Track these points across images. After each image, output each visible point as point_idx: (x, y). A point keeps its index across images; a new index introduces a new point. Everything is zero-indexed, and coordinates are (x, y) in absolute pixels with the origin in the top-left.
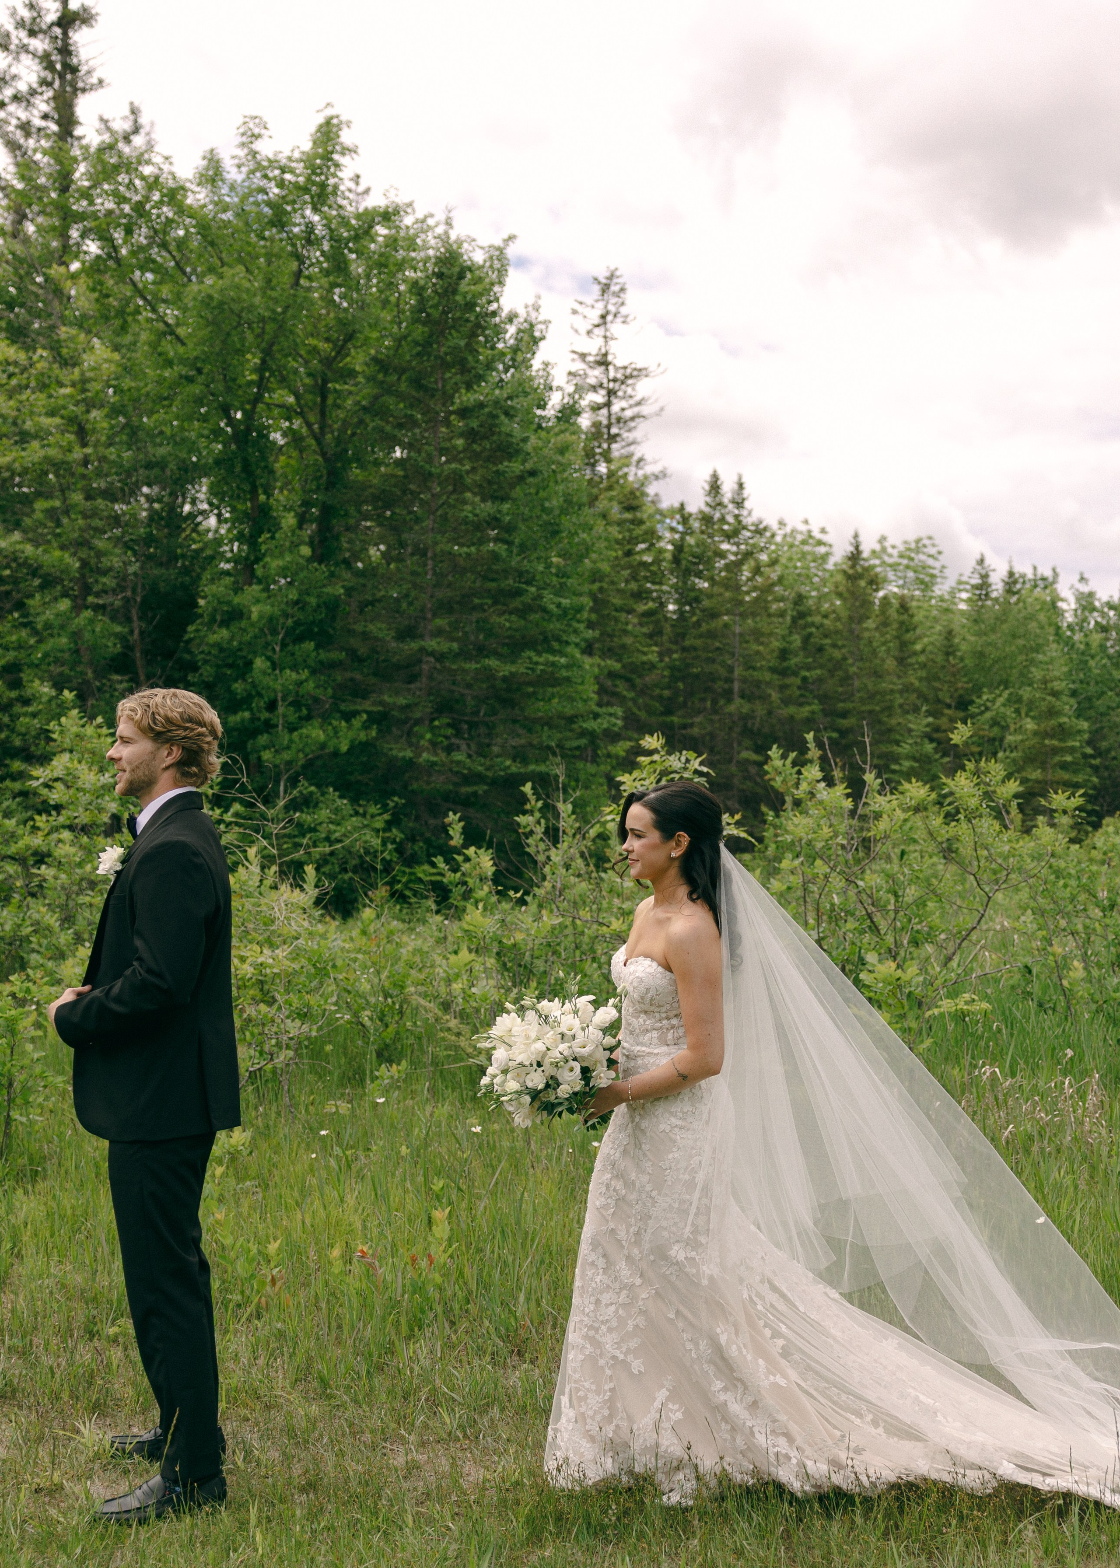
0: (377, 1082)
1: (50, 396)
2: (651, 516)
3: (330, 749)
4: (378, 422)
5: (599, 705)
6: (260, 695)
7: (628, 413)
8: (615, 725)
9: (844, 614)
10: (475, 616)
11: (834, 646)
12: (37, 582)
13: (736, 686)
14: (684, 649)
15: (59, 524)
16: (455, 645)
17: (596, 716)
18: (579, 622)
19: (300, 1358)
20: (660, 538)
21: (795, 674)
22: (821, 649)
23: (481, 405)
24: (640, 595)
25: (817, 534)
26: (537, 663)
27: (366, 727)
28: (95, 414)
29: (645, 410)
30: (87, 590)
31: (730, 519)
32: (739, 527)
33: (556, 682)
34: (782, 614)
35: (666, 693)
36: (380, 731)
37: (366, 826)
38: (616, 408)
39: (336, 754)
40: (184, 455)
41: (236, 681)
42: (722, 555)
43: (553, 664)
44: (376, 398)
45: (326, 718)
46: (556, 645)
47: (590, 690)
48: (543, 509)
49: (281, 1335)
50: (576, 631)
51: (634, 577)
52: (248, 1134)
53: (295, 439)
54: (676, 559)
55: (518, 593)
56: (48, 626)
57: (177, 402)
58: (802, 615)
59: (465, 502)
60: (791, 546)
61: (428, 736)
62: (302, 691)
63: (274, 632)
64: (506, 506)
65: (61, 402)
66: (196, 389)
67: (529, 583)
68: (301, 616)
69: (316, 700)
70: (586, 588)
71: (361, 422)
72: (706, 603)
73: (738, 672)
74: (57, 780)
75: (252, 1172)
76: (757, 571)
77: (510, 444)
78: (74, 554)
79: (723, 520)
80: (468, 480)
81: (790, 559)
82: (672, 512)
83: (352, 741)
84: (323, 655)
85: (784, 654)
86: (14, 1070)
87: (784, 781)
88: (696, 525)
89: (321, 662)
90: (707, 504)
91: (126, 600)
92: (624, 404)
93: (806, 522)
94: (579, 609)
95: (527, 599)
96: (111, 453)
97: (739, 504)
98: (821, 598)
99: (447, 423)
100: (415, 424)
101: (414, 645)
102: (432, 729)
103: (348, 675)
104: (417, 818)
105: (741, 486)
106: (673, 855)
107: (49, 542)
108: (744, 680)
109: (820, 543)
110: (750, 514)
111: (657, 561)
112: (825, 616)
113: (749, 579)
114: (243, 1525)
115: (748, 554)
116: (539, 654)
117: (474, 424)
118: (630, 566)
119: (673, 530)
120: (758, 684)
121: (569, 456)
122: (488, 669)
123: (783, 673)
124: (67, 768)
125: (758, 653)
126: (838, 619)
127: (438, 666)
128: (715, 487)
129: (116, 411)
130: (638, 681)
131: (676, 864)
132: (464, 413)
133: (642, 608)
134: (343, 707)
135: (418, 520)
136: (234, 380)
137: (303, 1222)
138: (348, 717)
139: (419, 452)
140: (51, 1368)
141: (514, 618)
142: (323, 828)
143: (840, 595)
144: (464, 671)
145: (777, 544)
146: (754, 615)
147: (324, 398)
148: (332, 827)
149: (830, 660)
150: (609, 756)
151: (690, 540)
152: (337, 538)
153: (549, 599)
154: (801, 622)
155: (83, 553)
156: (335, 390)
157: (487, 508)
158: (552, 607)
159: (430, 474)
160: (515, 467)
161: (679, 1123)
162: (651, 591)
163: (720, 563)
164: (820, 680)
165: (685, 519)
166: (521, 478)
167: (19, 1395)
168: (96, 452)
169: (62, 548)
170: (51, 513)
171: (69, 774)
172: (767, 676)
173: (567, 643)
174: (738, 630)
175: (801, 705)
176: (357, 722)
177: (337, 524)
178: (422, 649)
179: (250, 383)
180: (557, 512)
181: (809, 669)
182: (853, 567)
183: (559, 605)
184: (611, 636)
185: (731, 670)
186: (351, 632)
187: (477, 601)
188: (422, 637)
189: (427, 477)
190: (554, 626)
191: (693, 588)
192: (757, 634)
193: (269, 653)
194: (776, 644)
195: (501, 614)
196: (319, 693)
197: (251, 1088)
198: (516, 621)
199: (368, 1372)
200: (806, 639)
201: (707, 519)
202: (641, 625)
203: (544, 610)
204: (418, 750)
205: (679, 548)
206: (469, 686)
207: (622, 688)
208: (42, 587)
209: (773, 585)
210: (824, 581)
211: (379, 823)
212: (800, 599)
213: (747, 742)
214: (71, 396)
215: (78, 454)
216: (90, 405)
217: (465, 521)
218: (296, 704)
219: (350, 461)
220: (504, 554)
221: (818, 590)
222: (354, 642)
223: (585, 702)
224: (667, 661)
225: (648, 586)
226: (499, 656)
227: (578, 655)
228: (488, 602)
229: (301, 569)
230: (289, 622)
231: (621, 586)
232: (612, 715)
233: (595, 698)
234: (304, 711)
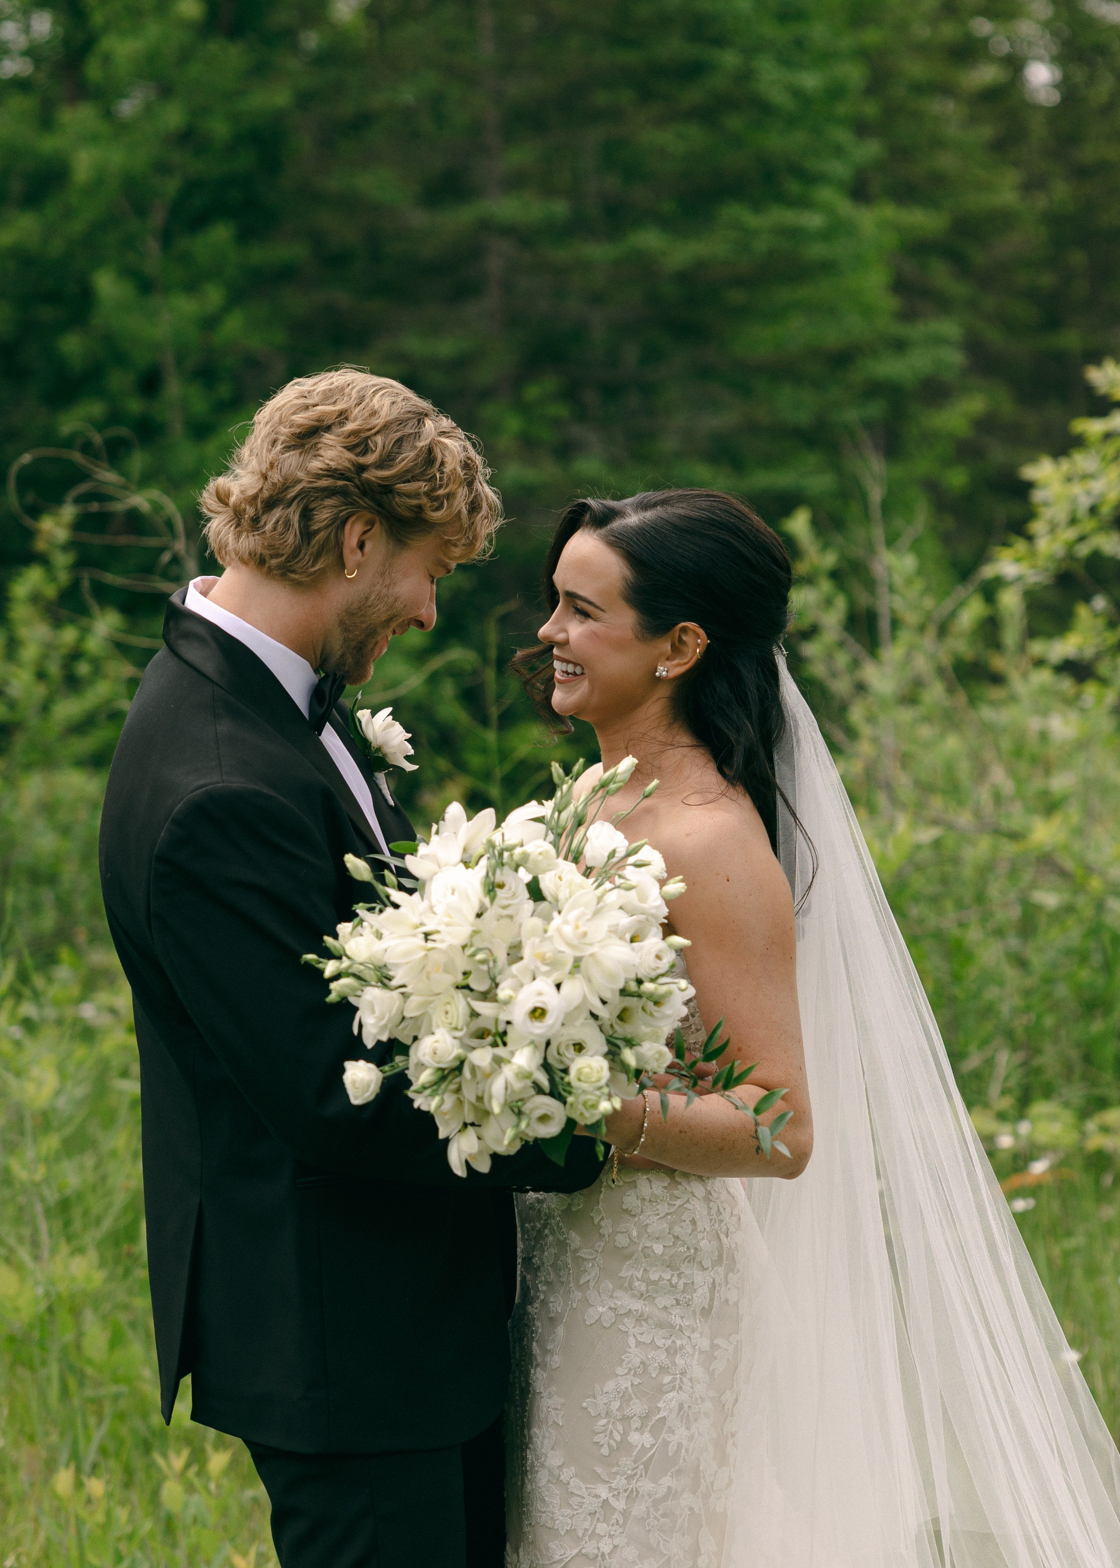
5: (902, 317)
6: (121, 359)
10: (598, 133)
14: (1081, 173)
16: (560, 208)
17: (900, 346)
18: (838, 124)
24: (965, 52)
26: (755, 233)
33: (801, 273)
35: (1046, 280)
41: (65, 329)
43: (794, 233)
46: (793, 187)
47: (876, 283)
50: (838, 151)
55: (695, 70)
62: (218, 341)
63: (141, 210)
67: (719, 42)
68: (197, 167)
70: (846, 42)
84: (260, 254)
95: (718, 81)
101: (466, 215)
102: (523, 408)
103: (319, 297)
106: (662, 671)
116: (757, 206)
122: (639, 257)
127: (526, 258)
130: (979, 258)
131: (663, 692)
141: (691, 129)
144: (586, 265)
161: (637, 1305)
162: (987, 40)
173: (818, 179)
178: (486, 225)
183: (796, 91)
184: (909, 155)
186: (317, 197)
187: (602, 98)
188: (481, 194)
193: (133, 260)
195: (662, 122)
202: (973, 120)
203: (761, 104)
206: (597, 299)
218: (207, 375)
222: (326, 219)
223: (867, 311)
224: (1041, 202)
225: (983, 27)
226: (665, 223)
227: (844, 206)
228: (626, 96)
229: (185, 57)
230: (171, 186)
231: (922, 32)
232: (939, 341)
233: (889, 303)
234: (224, 390)
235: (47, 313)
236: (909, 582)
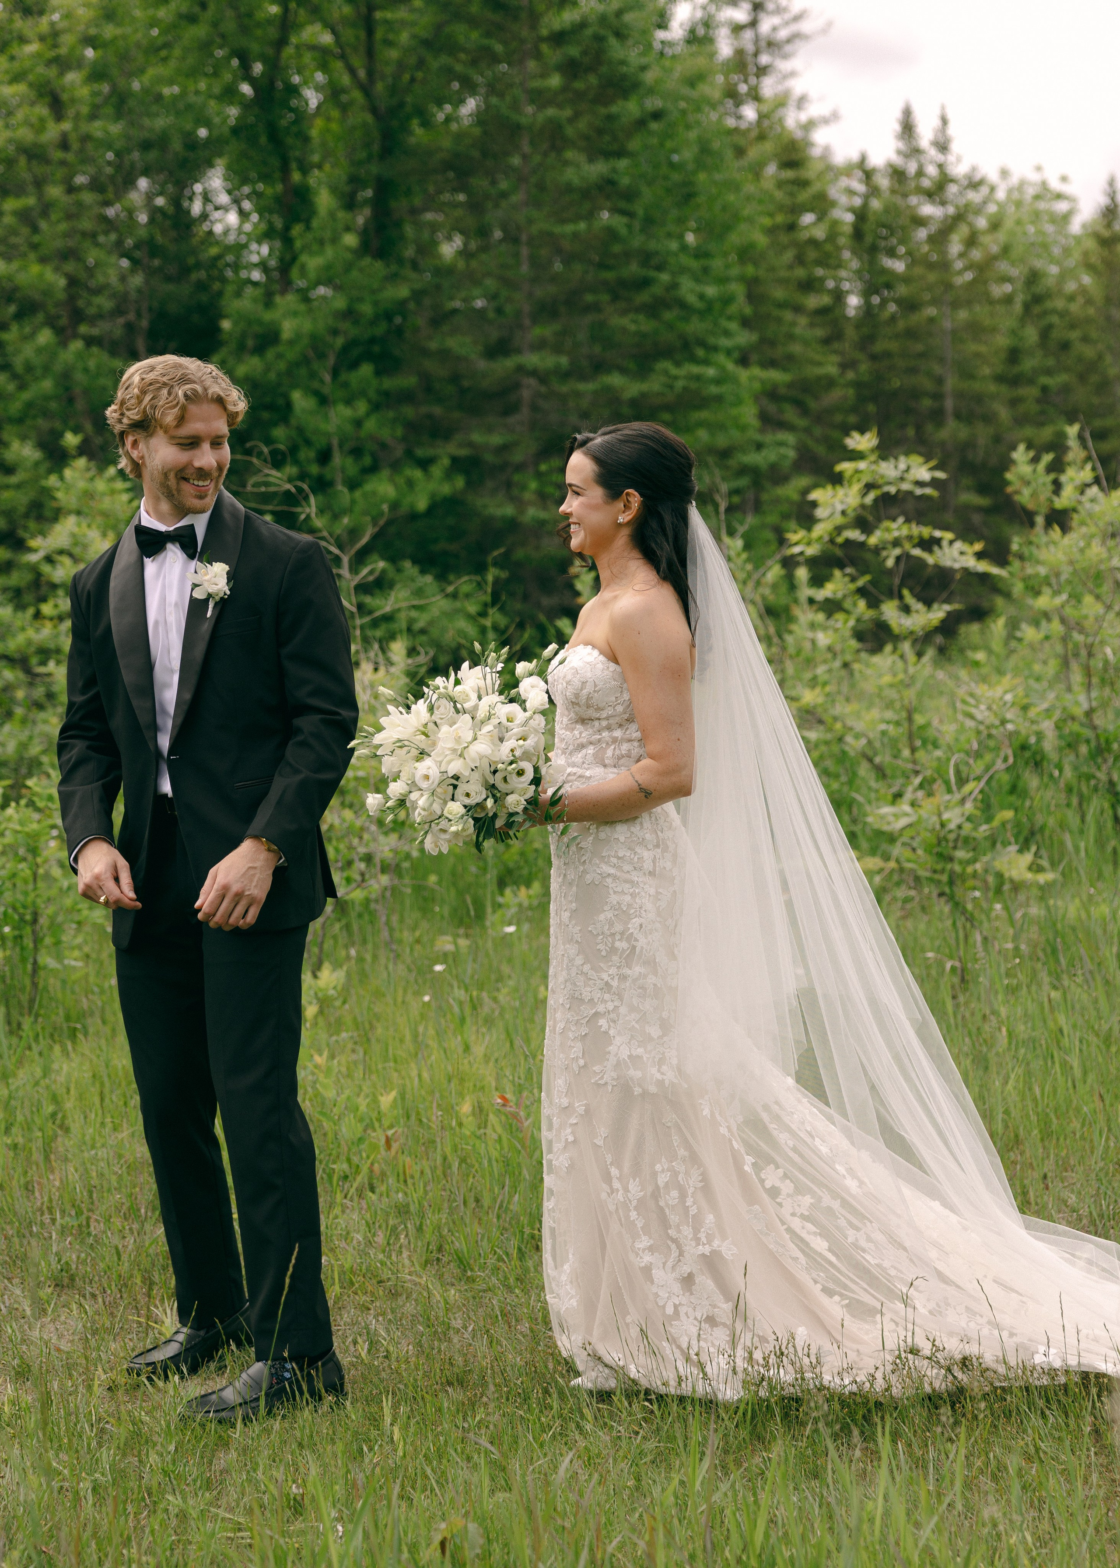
0: (500, 912)
1: (12, 58)
2: (820, 175)
3: (404, 510)
4: (444, 59)
5: (762, 431)
6: (308, 443)
7: (783, 34)
8: (785, 457)
9: (1097, 293)
10: (589, 319)
11: (1085, 339)
12: (12, 309)
13: (949, 404)
14: (874, 357)
15: (35, 229)
16: (564, 361)
17: (759, 446)
18: (730, 318)
19: (429, 1234)
20: (833, 204)
21: (1031, 381)
22: (1065, 346)
23: (582, 25)
24: (809, 285)
25: (1055, 185)
26: (676, 378)
27: (449, 475)
28: (72, 77)
29: (805, 27)
30: (78, 316)
31: (932, 170)
32: (944, 180)
33: (703, 402)
34: (1008, 300)
36: (469, 484)
37: (457, 611)
38: (766, 25)
39: (414, 516)
40: (188, 126)
41: (276, 424)
42: (920, 222)
43: (698, 378)
44: (439, 27)
45: (396, 466)
46: (700, 353)
47: (749, 413)
48: (672, 165)
49: (403, 1211)
50: (727, 333)
51: (800, 260)
52: (341, 974)
53: (334, 93)
54: (858, 234)
55: (645, 283)
56: (29, 368)
57: (177, 52)
58: (1037, 299)
59: (566, 163)
60: (1019, 204)
61: (533, 485)
62: (363, 433)
63: (322, 356)
64: (623, 164)
65: (27, 64)
66: (200, 31)
67: (660, 268)
68: (354, 332)
69: (383, 446)
70: (735, 272)
71: (421, 64)
72: (902, 290)
73: (951, 383)
74: (61, 552)
75: (348, 1020)
76: (971, 241)
77: (624, 77)
78: (57, 269)
79: (920, 173)
80: (569, 131)
81: (1019, 222)
82: (848, 170)
83: (433, 496)
84: (388, 383)
85: (1014, 355)
86: (39, 901)
87: (1034, 495)
88: (884, 182)
89: (387, 394)
90: (899, 152)
91: (130, 327)
92: (776, 20)
93: (1039, 169)
94: (727, 300)
95: (657, 290)
96: (97, 128)
97: (943, 146)
98: (1062, 277)
99: (538, 55)
100: (495, 59)
101: (509, 363)
102: (539, 475)
103: (424, 410)
104: (526, 598)
105: (944, 121)
106: (621, 519)
107: (24, 255)
108: (960, 395)
109: (1059, 196)
110: (959, 159)
111: (832, 236)
112: (1071, 298)
113: (962, 255)
114: (375, 1421)
115: (959, 218)
116: (678, 364)
117: (574, 51)
118: (795, 244)
119: (851, 192)
120: (979, 399)
121: (704, 89)
122: (608, 389)
123: (1015, 381)
124: (73, 535)
125: (978, 355)
126: (1089, 302)
127: (543, 389)
128: (908, 128)
129: (97, 74)
130: (813, 404)
131: (626, 531)
132: (559, 38)
133: (813, 301)
134: (420, 452)
135: (504, 195)
136: (250, 15)
137: (420, 1076)
138: (425, 464)
139: (501, 95)
140: (117, 1248)
141: (641, 317)
142: (403, 617)
143: (1090, 267)
144: (578, 394)
145: (998, 204)
146: (969, 303)
147: (370, 32)
148: (414, 614)
149: (1080, 359)
150: (777, 501)
151: (876, 204)
152: (398, 224)
153: (688, 290)
154: (1037, 309)
155: (70, 267)
156: (386, 22)
157: (597, 169)
158: (691, 299)
159: (518, 127)
160: (631, 108)
162: (822, 280)
163: (922, 234)
164: (1066, 389)
165: (868, 175)
166: (641, 123)
167: (79, 1282)
168: (76, 128)
169: (43, 260)
170: (24, 216)
171: (76, 544)
172: (992, 388)
173: (715, 349)
174: (947, 325)
175: (1042, 424)
176: (437, 471)
177: (399, 205)
178: (520, 369)
179: (270, 21)
180: (691, 167)
181: (1049, 372)
182: (1109, 225)
183: (702, 297)
184: (772, 343)
185: (940, 381)
186: (425, 353)
187: (589, 298)
188: (519, 351)
189: (514, 130)
190: (695, 327)
191: (884, 271)
192: (975, 329)
193: (316, 385)
194: (1002, 341)
195: (624, 313)
196: (385, 434)
197: (337, 926)
198: (646, 325)
199: (520, 1249)
200: (1045, 333)
201: (897, 174)
202: (812, 325)
203: (683, 305)
204: (520, 504)
205: (861, 215)
207: (790, 414)
208: (19, 316)
209: (995, 258)
210: (1067, 251)
211: (472, 608)
212: (1033, 277)
213: (966, 481)
214: (38, 55)
215: (53, 131)
216: (63, 64)
217: (569, 188)
218: (357, 452)
219: (409, 118)
220: (623, 231)
221: (1058, 263)
222: (430, 365)
223: (743, 428)
224: (850, 375)
225: (819, 272)
226: (623, 371)
227: (730, 366)
228: (605, 298)
229: (349, 267)
230: (339, 342)
231: (783, 274)
232: (781, 444)
233: (755, 422)
234: (367, 461)
235: (265, 415)
236: (738, 555)
